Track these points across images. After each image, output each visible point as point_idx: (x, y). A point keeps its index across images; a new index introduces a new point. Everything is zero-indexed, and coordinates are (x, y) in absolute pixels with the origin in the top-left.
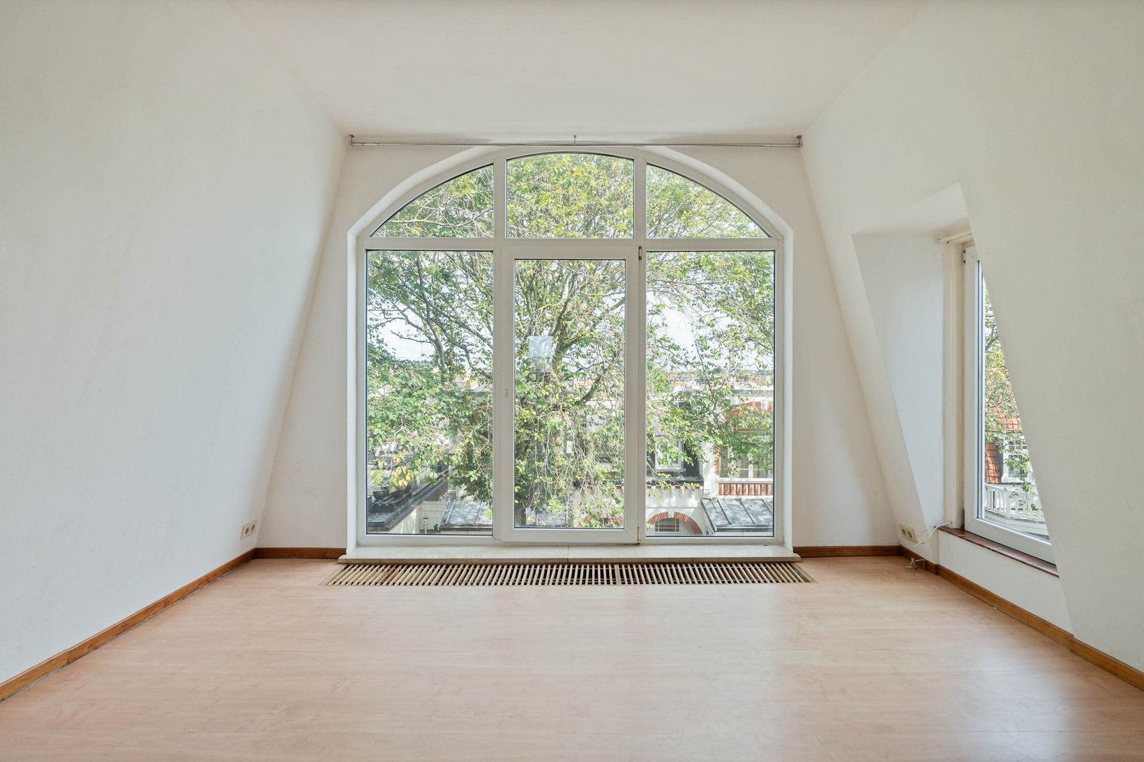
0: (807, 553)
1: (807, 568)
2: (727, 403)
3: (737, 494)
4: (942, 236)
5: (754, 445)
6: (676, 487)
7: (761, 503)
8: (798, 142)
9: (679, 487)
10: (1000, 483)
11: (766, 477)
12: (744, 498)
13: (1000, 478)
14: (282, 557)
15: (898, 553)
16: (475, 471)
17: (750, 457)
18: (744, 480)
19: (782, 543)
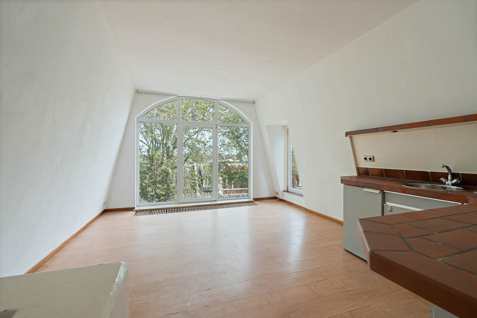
0: (256, 200)
1: (256, 202)
2: (227, 166)
3: (229, 194)
4: (284, 127)
5: (235, 178)
6: (210, 193)
7: (236, 196)
8: (254, 102)
9: (211, 193)
10: (298, 187)
11: (237, 188)
12: (230, 195)
13: (298, 185)
14: (114, 211)
15: (275, 198)
16: (150, 188)
17: (233, 182)
18: (230, 189)
19: (250, 198)
